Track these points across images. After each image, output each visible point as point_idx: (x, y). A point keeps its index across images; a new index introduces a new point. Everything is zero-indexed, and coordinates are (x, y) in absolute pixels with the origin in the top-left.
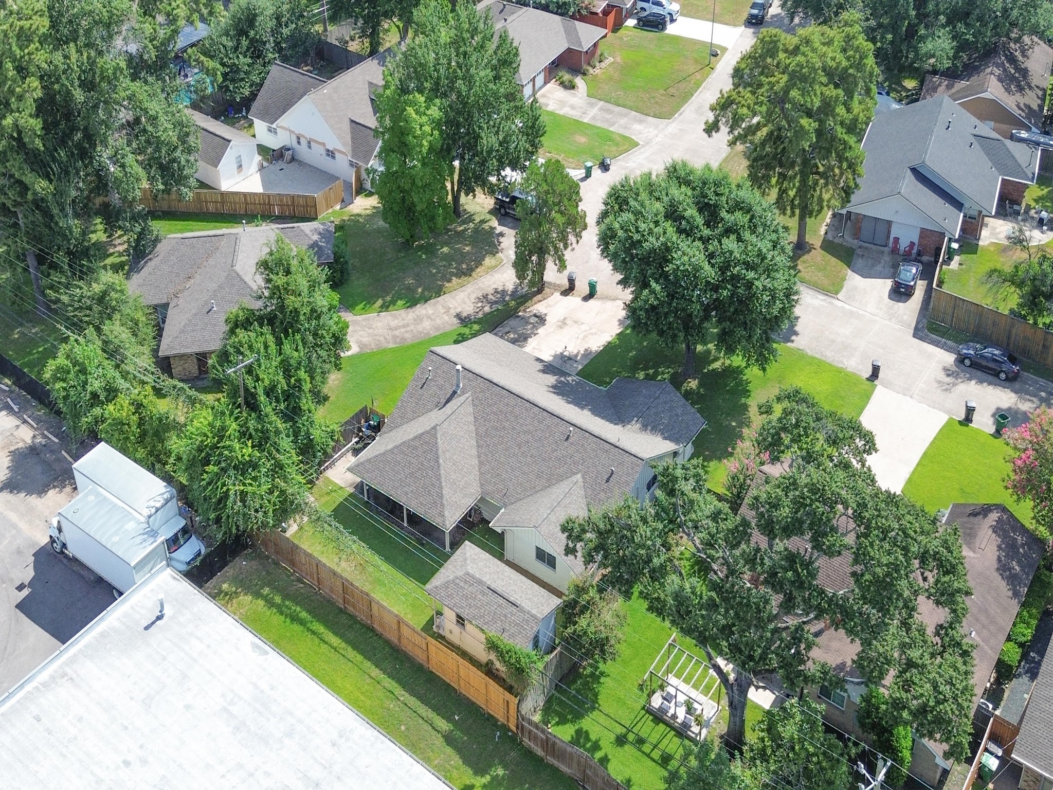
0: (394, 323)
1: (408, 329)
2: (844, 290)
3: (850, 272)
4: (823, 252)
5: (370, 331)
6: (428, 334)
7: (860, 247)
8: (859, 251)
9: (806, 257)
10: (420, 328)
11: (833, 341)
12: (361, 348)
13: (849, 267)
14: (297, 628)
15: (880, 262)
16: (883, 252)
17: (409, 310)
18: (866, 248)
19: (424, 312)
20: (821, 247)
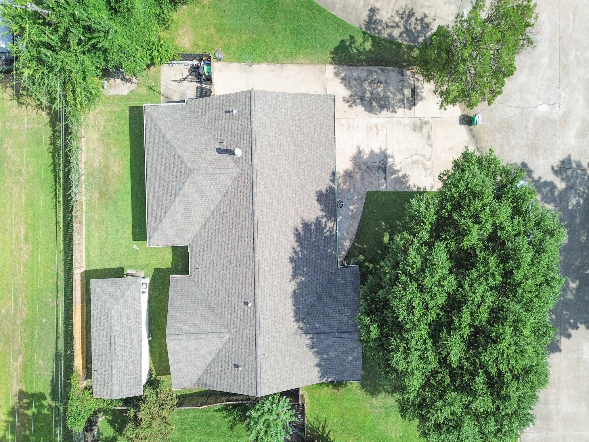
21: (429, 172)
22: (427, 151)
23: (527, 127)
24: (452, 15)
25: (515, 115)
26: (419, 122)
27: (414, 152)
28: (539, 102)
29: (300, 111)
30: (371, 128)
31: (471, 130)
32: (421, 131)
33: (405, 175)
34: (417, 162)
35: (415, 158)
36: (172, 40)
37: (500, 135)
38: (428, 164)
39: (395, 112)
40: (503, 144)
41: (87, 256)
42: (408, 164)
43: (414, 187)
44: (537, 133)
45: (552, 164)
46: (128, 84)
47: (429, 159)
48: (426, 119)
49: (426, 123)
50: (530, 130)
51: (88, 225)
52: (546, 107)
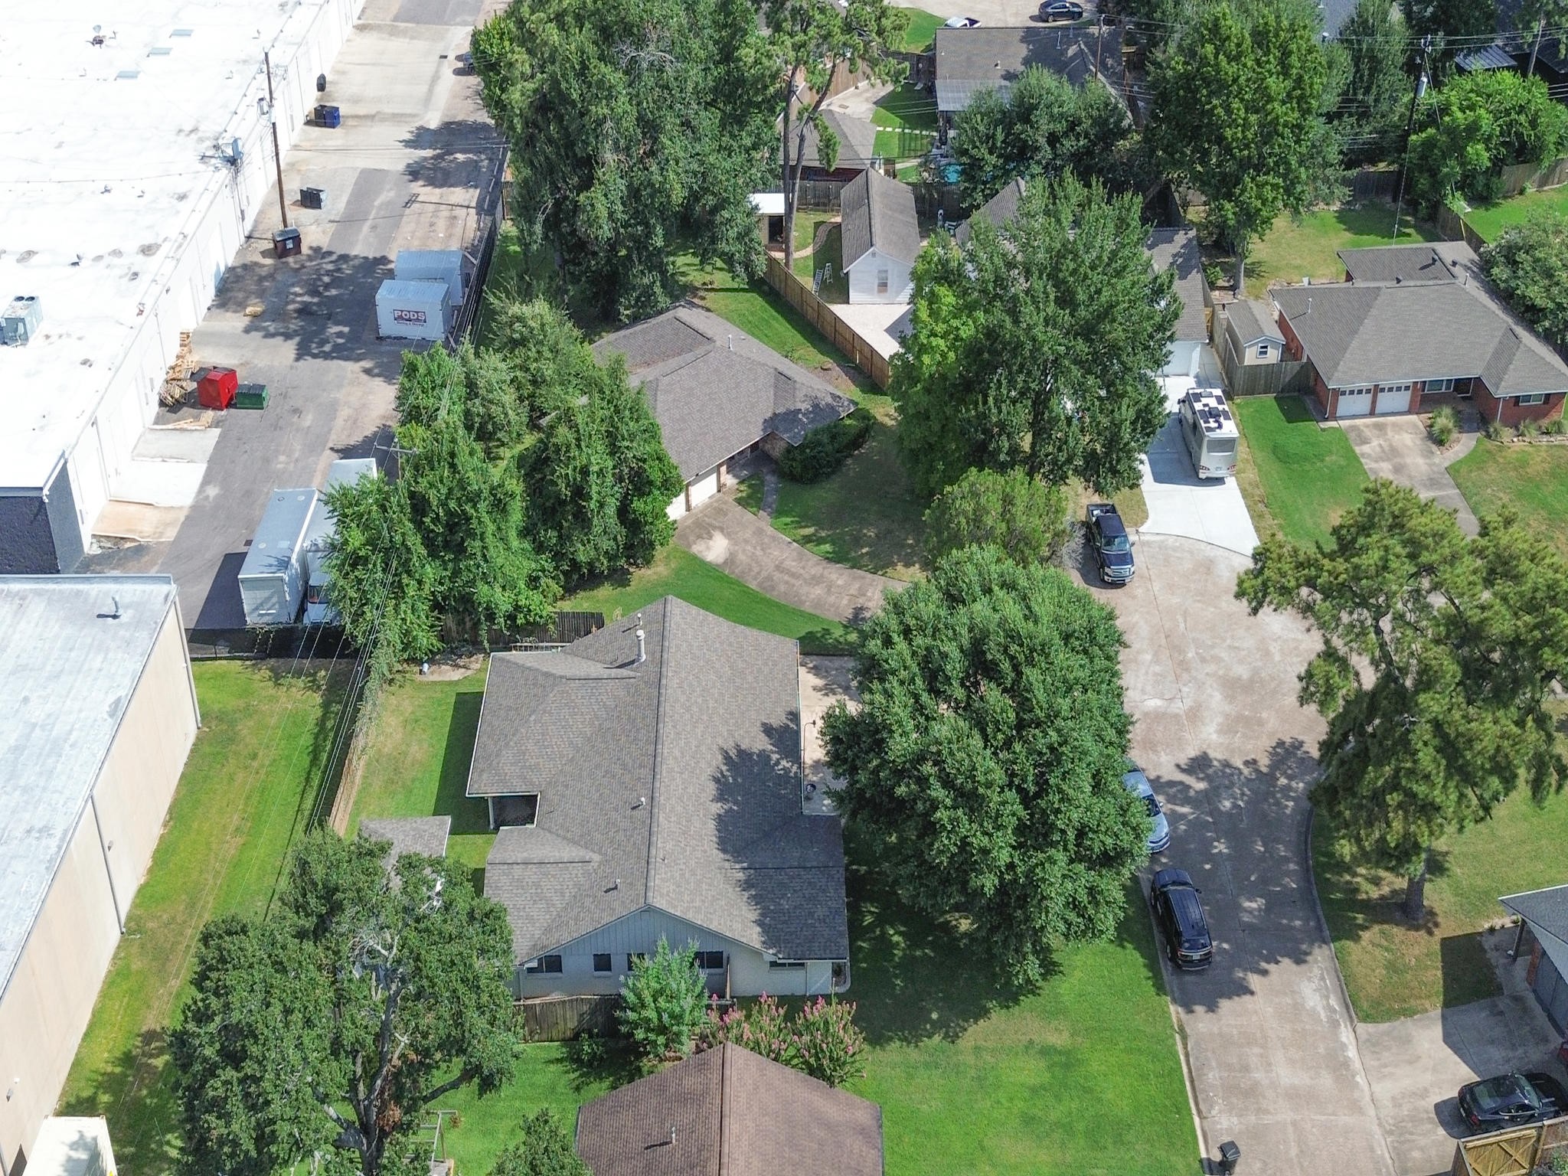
0: (791, 564)
1: (792, 581)
2: (1384, 1026)
3: (1437, 1012)
4: (1438, 947)
5: (759, 553)
6: (802, 603)
7: (1517, 999)
8: (1503, 1003)
9: (1398, 932)
10: (805, 589)
11: (1246, 1069)
12: (725, 562)
13: (1446, 1005)
14: (306, 761)
15: (1514, 1047)
16: (1545, 1040)
17: (824, 562)
18: (1526, 1010)
19: (834, 576)
20: (1444, 940)
28: (1148, 697)
52: (1158, 702)
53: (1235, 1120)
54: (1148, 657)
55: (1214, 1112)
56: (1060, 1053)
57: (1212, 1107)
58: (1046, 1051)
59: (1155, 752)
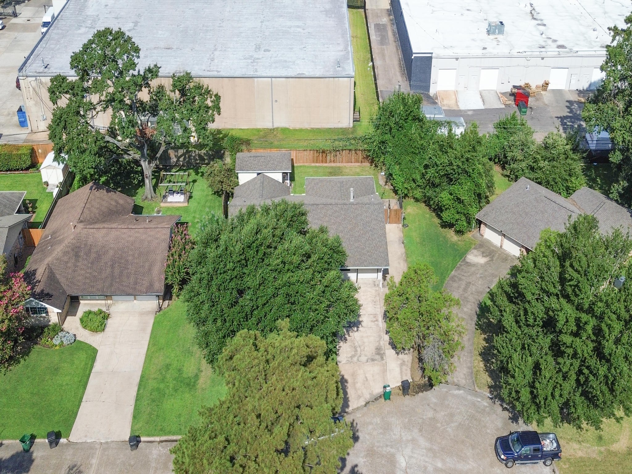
21: (350, 359)
22: (363, 359)
23: (387, 446)
24: (458, 380)
25: (395, 434)
26: (382, 352)
27: (362, 348)
28: (407, 458)
29: (378, 240)
30: (375, 317)
31: (380, 397)
32: (376, 354)
33: (346, 340)
34: (356, 351)
35: (358, 349)
36: (410, 205)
37: (379, 422)
38: (355, 359)
39: (386, 334)
40: (373, 424)
41: (301, 166)
42: (354, 344)
43: (339, 347)
44: (383, 456)
45: (359, 465)
46: (384, 184)
47: (358, 360)
48: (385, 358)
49: (382, 358)
50: (385, 449)
51: (316, 167)
52: (404, 464)
53: (155, 456)
54: (439, 465)
55: (160, 448)
56: (194, 382)
57: (163, 448)
58: (197, 376)
59: (366, 456)
